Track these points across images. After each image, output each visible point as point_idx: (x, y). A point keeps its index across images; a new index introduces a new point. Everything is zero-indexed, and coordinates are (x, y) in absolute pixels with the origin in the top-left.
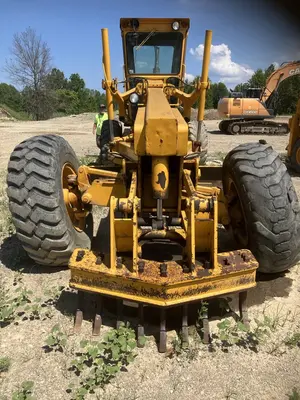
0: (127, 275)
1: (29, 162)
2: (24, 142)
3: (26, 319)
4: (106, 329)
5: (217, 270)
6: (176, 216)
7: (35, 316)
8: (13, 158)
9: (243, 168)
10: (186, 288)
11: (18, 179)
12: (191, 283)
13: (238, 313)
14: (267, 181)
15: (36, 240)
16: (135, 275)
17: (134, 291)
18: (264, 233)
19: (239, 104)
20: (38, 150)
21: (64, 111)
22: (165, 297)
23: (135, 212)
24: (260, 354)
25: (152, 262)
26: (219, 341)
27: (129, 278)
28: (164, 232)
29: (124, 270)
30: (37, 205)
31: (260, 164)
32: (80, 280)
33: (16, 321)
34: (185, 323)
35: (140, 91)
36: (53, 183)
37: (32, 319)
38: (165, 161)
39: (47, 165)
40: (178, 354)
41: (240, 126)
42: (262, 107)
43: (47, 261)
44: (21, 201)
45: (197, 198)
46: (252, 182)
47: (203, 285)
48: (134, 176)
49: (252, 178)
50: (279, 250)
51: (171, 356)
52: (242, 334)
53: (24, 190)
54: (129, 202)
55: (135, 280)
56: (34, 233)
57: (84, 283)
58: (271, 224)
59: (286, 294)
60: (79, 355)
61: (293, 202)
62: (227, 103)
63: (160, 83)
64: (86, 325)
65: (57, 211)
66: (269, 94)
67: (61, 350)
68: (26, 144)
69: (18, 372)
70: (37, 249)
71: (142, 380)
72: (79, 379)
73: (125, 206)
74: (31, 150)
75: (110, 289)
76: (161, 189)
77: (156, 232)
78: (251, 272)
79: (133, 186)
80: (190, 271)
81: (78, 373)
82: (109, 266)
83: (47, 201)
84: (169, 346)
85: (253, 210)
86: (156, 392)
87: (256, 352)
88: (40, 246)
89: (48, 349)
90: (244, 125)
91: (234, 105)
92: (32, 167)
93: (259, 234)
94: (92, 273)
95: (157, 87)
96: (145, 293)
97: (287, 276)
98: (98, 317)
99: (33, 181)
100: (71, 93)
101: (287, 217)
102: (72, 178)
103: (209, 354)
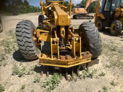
0: (57, 60)
1: (22, 28)
2: (20, 22)
3: (26, 75)
4: (50, 76)
5: (81, 57)
6: (67, 43)
7: (29, 74)
8: (17, 28)
9: (85, 29)
10: (73, 62)
11: (19, 34)
12: (74, 61)
13: (86, 69)
14: (93, 32)
15: (26, 52)
16: (59, 60)
17: (59, 64)
18: (92, 47)
19: (79, 10)
20: (25, 25)
21: (23, 13)
22: (68, 65)
23: (58, 42)
24: (93, 79)
25: (63, 56)
26: (82, 76)
27: (57, 61)
28: (64, 48)
29: (55, 59)
30: (26, 41)
31: (90, 27)
32: (43, 62)
33: (23, 75)
34: (73, 72)
35: (52, 6)
36: (30, 35)
37: (28, 74)
38: (64, 27)
39: (28, 29)
40: (72, 80)
41: (79, 17)
42: (85, 11)
43: (29, 58)
44: (21, 40)
45: (75, 38)
46: (88, 33)
47: (77, 61)
48: (55, 32)
49: (88, 32)
50: (96, 51)
51: (70, 81)
52: (88, 74)
53: (22, 37)
54: (56, 39)
55: (59, 61)
56: (25, 50)
57: (43, 63)
58: (94, 44)
59: (98, 63)
60: (44, 83)
61: (100, 38)
62: (75, 10)
63: (57, 4)
64: (44, 75)
65: (32, 43)
66: (87, 7)
67: (39, 82)
68: (21, 23)
69: (27, 89)
70: (26, 55)
71: (63, 88)
72: (45, 89)
73: (55, 40)
74: (23, 25)
75: (52, 64)
76: (63, 35)
77: (62, 48)
78: (90, 57)
79: (56, 35)
80: (74, 58)
81: (45, 87)
82: (51, 58)
83: (29, 40)
84: (69, 79)
85: (89, 40)
86: (67, 90)
87: (92, 78)
88: (27, 54)
89: (35, 82)
90: (80, 16)
91: (77, 10)
92: (24, 30)
93: (91, 47)
94: (46, 60)
95: (56, 5)
96: (62, 64)
97: (98, 58)
98: (48, 72)
99: (24, 34)
100: (25, 6)
101: (98, 42)
102: (35, 33)
103: (80, 80)
